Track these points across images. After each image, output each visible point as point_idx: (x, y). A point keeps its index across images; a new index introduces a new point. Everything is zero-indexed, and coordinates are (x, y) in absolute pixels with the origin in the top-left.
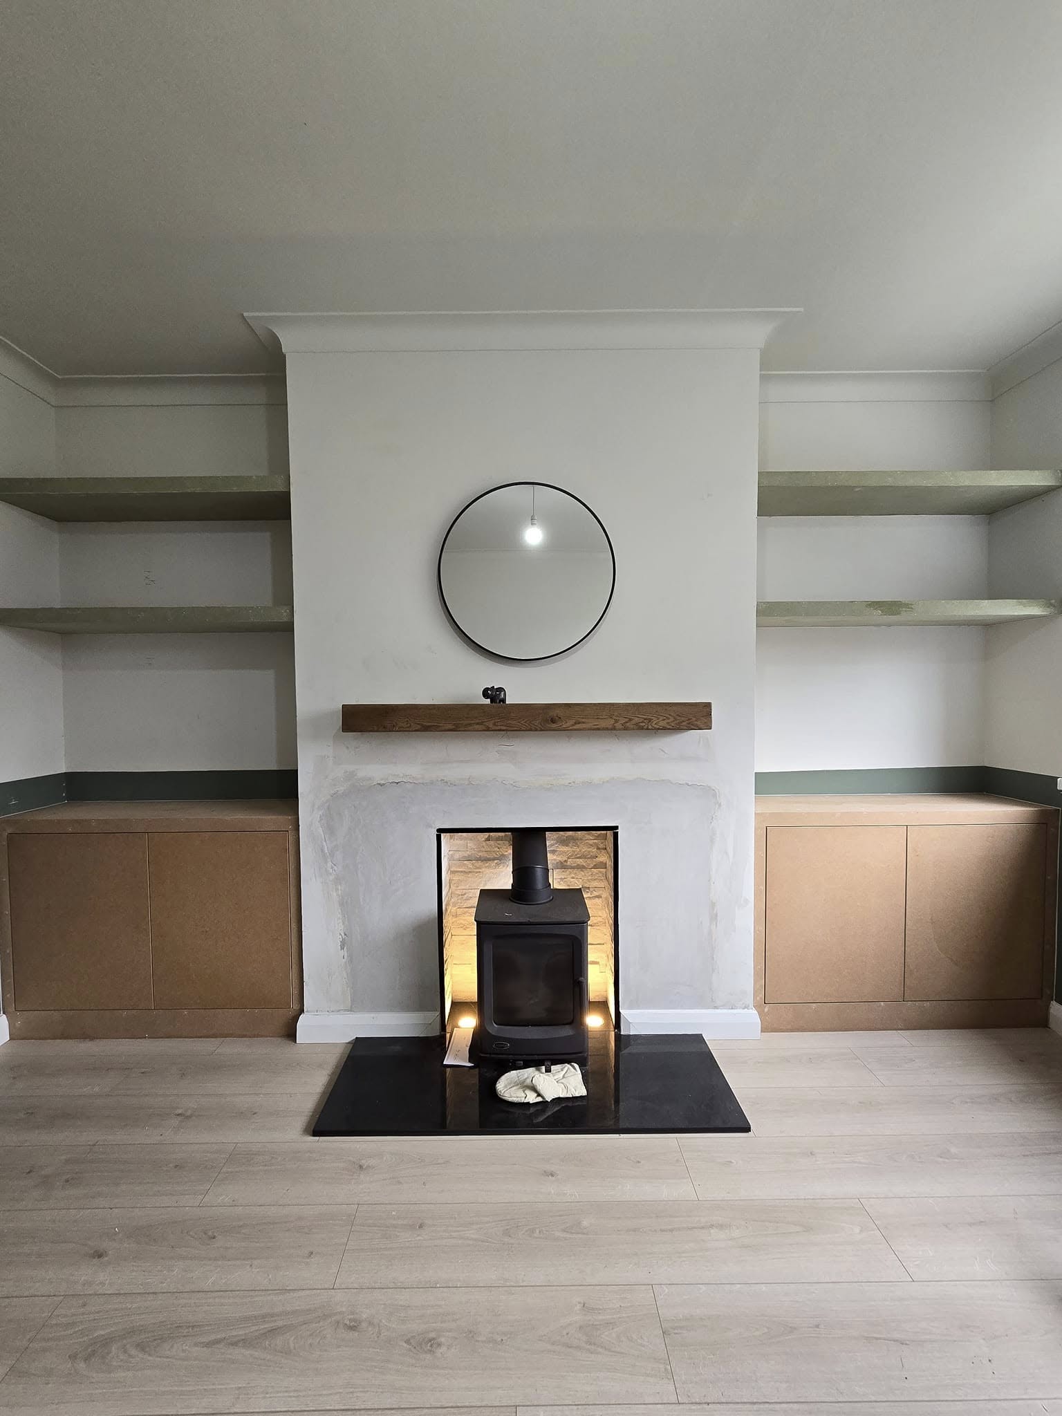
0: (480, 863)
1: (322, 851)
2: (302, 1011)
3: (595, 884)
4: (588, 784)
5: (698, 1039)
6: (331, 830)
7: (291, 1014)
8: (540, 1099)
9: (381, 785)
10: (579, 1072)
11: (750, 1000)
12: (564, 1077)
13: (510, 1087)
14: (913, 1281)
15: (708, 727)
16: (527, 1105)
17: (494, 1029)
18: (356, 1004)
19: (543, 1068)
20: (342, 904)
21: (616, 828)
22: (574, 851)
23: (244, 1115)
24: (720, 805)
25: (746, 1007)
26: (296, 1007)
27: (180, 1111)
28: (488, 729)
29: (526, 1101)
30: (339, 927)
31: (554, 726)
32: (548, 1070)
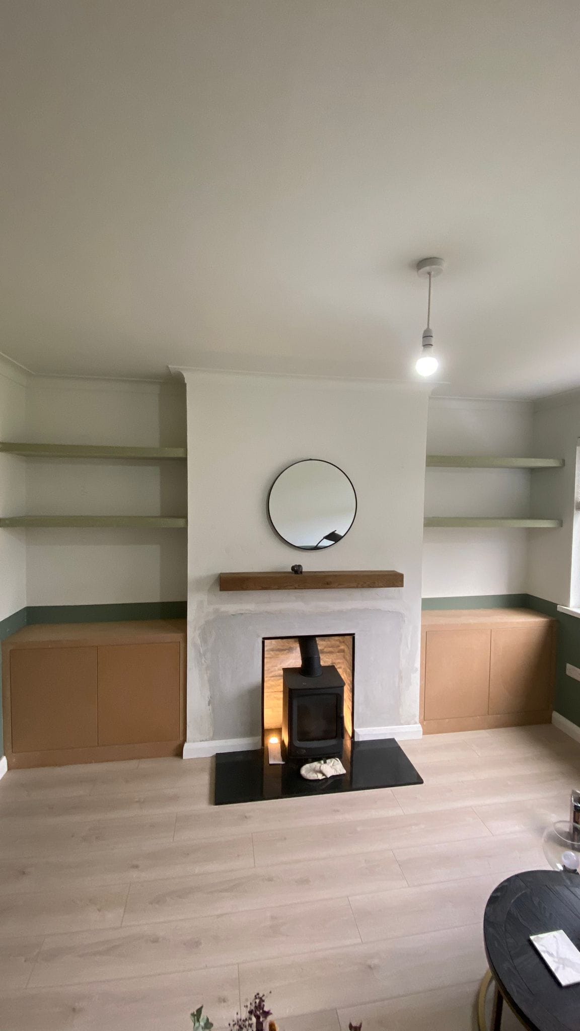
0: (278, 652)
1: (200, 652)
2: (185, 741)
3: (339, 661)
4: (341, 612)
5: (393, 741)
6: (204, 640)
7: (179, 742)
8: (324, 777)
9: (233, 615)
10: (339, 761)
11: (417, 719)
12: (333, 765)
13: (309, 771)
14: (493, 835)
15: (402, 586)
16: (319, 780)
17: (297, 743)
18: (216, 735)
19: (322, 762)
20: (210, 681)
21: (354, 634)
22: (328, 644)
23: (174, 799)
24: (404, 621)
25: (416, 723)
26: (181, 739)
27: (137, 800)
28: (296, 588)
29: (318, 778)
30: (208, 694)
31: (329, 586)
32: (325, 762)
